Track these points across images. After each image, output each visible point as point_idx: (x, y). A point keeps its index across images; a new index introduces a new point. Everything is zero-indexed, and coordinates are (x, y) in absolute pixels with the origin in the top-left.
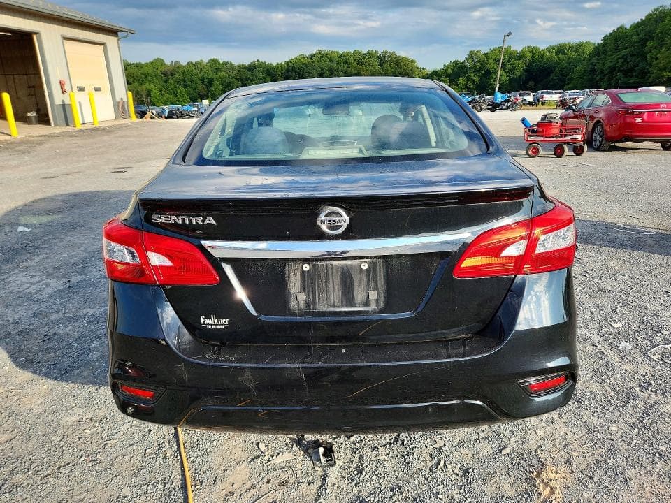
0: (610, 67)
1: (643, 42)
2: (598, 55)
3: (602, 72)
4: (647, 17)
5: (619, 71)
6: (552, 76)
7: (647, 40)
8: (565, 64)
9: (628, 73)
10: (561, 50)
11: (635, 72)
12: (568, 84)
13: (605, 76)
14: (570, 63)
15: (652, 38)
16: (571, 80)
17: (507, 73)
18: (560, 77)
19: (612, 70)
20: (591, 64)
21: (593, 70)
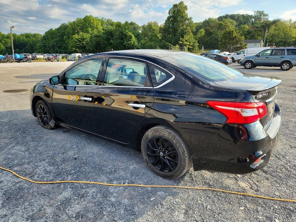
0: (52, 45)
1: (62, 36)
2: (45, 40)
3: (49, 47)
4: (60, 26)
5: (56, 47)
6: (27, 47)
7: (63, 36)
8: (31, 42)
9: (60, 47)
10: (27, 36)
11: (62, 47)
12: (35, 51)
13: (51, 48)
14: (33, 42)
15: (65, 35)
16: (36, 49)
17: (3, 44)
18: (31, 48)
19: (53, 46)
20: (43, 43)
21: (45, 46)
